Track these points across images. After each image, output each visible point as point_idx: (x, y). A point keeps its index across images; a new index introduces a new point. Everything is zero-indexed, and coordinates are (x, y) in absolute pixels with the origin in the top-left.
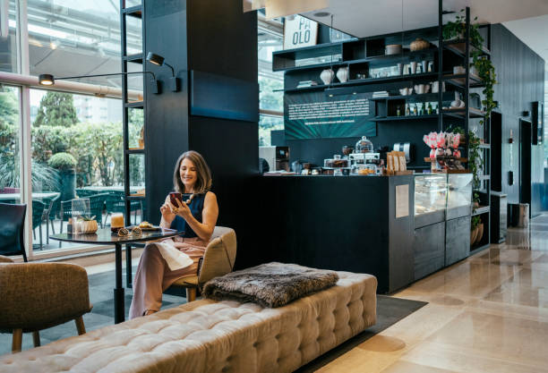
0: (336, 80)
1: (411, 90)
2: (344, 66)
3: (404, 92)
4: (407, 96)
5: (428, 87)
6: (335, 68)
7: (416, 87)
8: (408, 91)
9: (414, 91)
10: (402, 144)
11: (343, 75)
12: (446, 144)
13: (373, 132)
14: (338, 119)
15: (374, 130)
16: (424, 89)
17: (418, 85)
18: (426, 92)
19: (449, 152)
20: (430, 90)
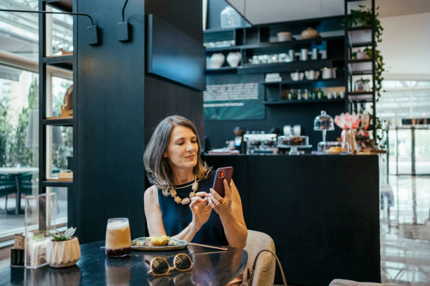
0: (226, 63)
1: (302, 75)
2: (235, 51)
3: (295, 77)
4: (299, 81)
5: (318, 73)
6: (225, 52)
7: (307, 73)
8: (299, 76)
9: (305, 77)
10: (292, 126)
11: (233, 59)
12: (360, 124)
13: (261, 115)
14: (227, 102)
15: (263, 113)
16: (315, 75)
17: (309, 70)
18: (317, 77)
19: (362, 133)
20: (321, 76)
